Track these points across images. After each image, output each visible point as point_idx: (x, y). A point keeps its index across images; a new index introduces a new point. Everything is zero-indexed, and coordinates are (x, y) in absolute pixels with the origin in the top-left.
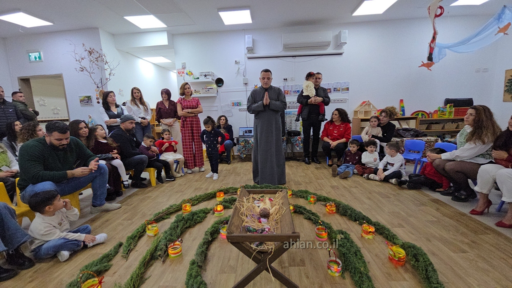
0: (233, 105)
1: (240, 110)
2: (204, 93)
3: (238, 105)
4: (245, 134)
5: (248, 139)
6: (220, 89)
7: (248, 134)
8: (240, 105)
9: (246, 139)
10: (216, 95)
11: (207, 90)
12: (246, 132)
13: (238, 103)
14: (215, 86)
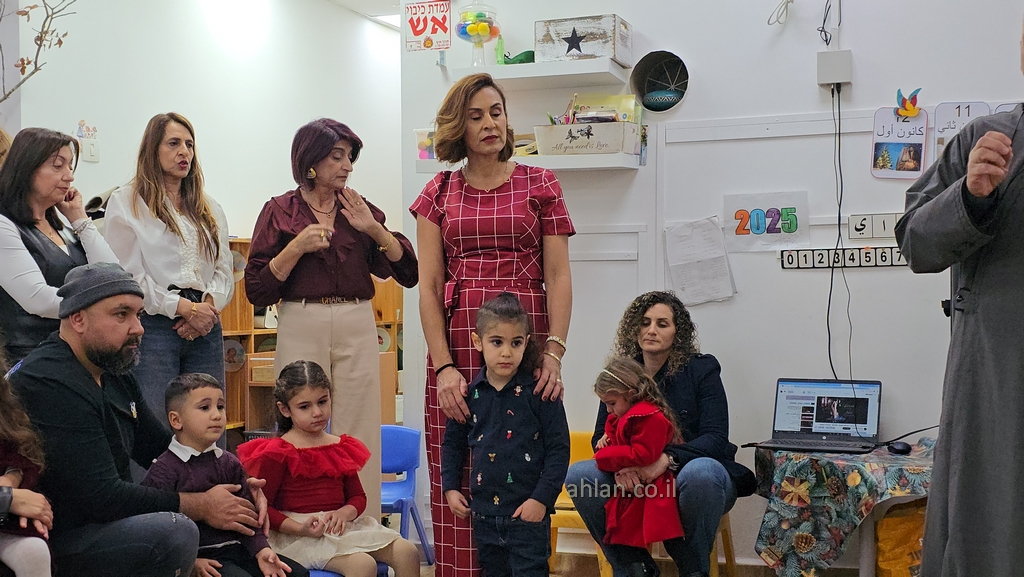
0: (741, 230)
1: (787, 261)
2: (559, 149)
3: (772, 230)
4: (817, 427)
5: (840, 461)
6: (662, 125)
7: (838, 428)
8: (791, 228)
9: (825, 458)
10: (630, 162)
11: (575, 128)
12: (824, 414)
13: (775, 214)
14: (628, 104)
